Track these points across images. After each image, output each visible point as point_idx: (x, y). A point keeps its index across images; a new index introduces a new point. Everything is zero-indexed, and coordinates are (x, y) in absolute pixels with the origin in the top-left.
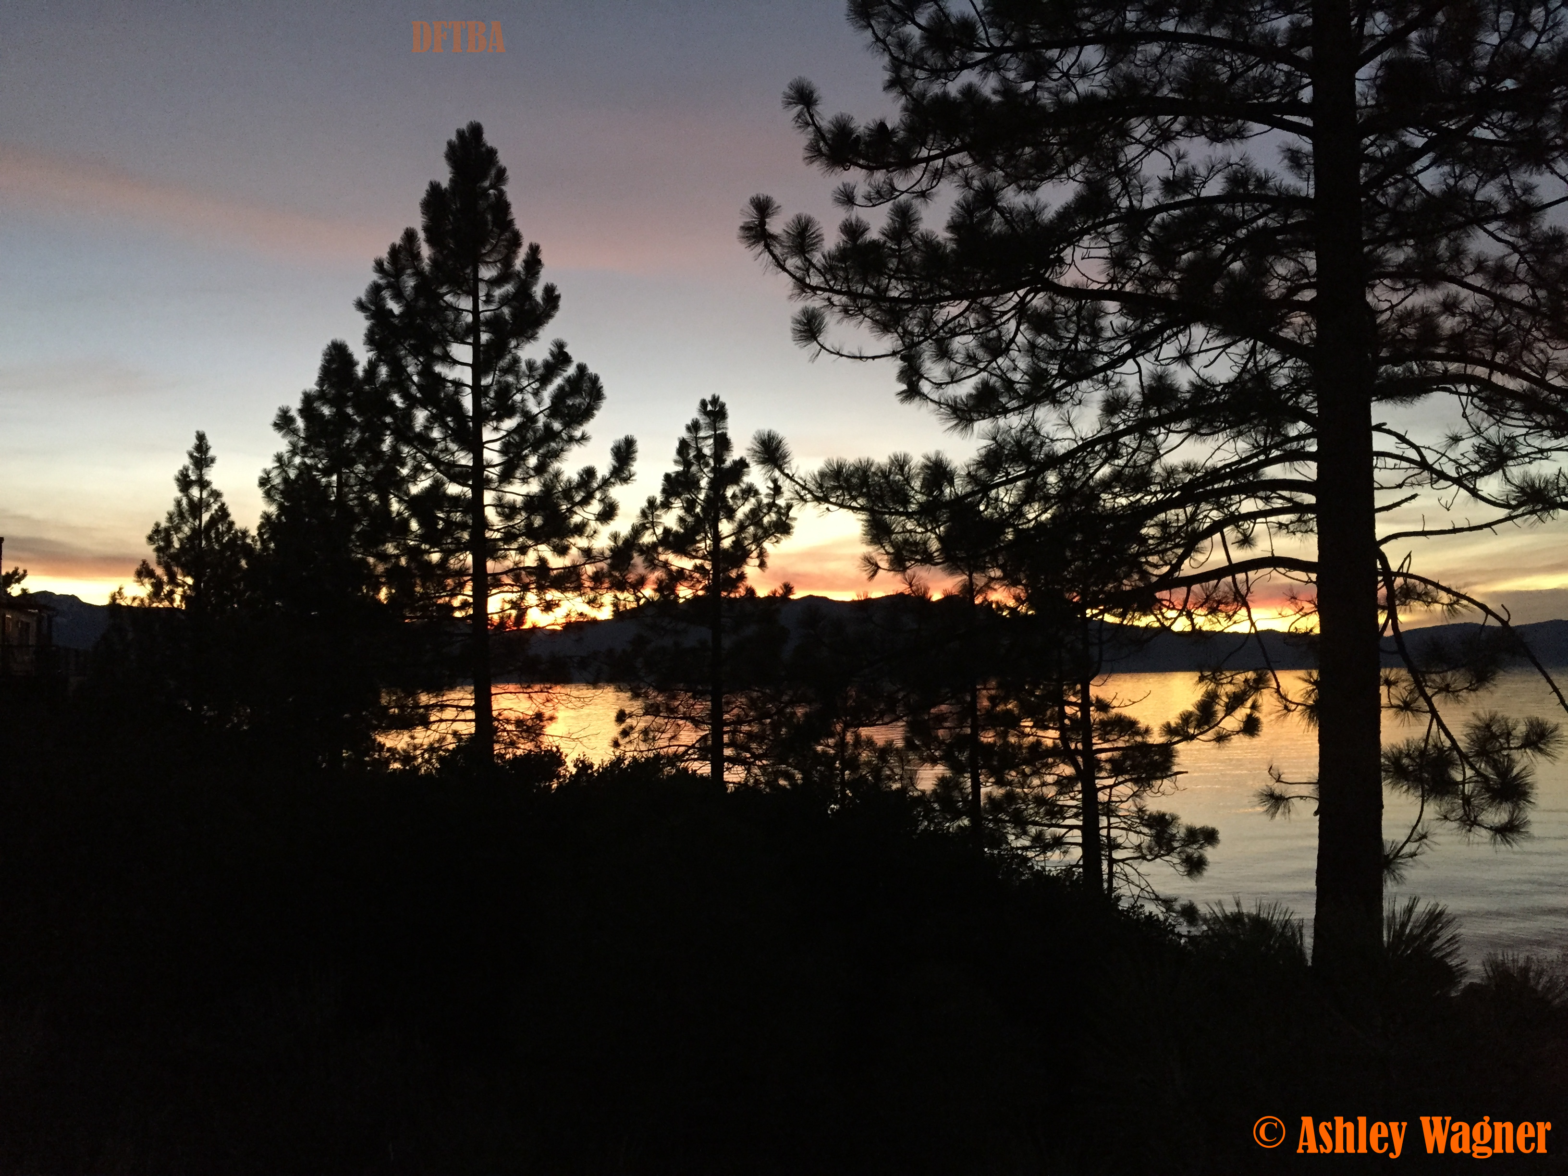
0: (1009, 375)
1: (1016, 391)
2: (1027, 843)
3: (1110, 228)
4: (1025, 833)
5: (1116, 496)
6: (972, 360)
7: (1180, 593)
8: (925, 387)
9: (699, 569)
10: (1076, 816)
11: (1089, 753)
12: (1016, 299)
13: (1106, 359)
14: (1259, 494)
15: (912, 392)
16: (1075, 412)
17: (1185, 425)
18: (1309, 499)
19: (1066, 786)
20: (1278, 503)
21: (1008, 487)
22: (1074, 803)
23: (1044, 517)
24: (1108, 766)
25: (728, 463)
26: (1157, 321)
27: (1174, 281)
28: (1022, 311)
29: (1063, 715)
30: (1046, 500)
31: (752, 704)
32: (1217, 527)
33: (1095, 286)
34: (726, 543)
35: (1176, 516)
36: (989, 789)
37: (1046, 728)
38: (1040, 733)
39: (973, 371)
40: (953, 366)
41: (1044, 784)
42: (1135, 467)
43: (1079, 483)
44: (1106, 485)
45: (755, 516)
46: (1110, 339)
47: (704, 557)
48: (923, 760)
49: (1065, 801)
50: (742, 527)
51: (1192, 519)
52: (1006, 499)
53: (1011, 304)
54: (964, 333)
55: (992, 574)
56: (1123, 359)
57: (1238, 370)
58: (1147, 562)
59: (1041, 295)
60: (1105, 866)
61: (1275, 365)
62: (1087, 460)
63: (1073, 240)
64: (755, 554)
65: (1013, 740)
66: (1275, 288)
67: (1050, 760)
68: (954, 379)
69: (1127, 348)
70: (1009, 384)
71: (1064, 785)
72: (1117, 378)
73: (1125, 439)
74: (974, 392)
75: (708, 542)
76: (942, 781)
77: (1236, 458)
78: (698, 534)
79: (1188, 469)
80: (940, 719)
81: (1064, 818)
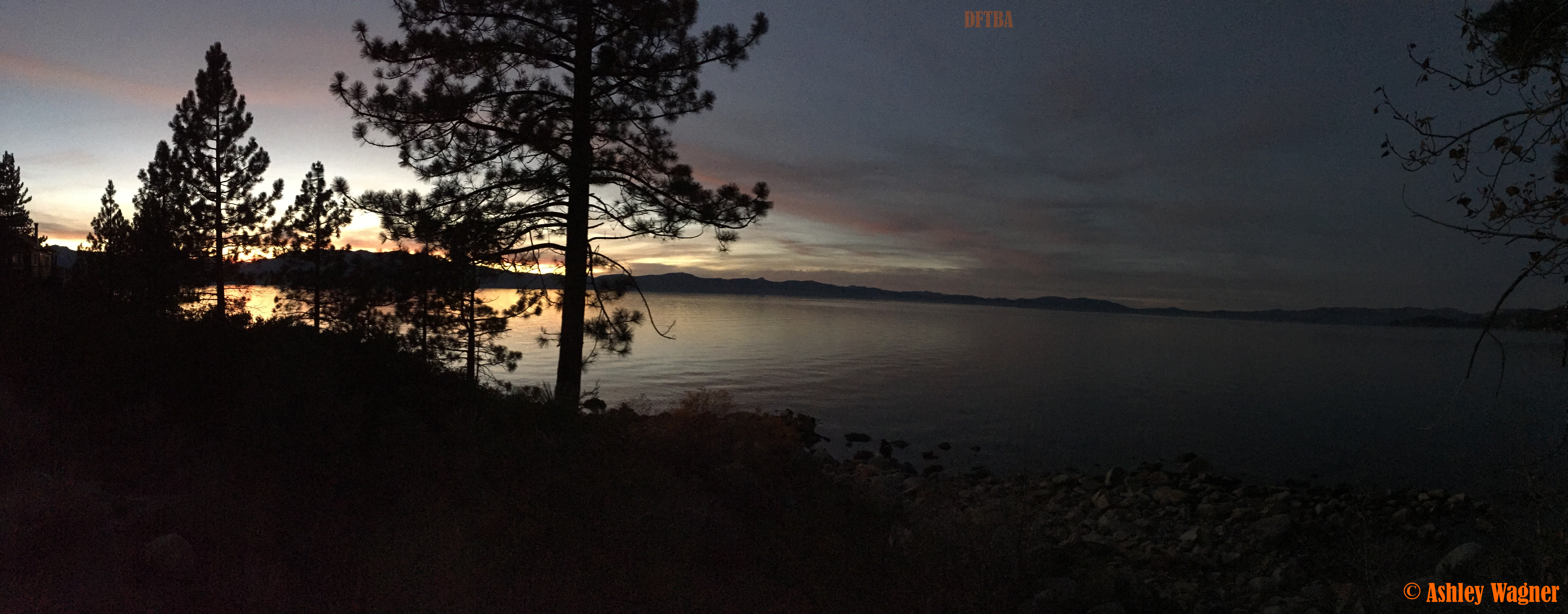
0: (448, 158)
1: (450, 166)
2: (445, 357)
3: (493, 99)
4: (444, 353)
5: (490, 214)
6: (431, 150)
7: (512, 256)
8: (411, 161)
9: (310, 237)
10: (465, 346)
11: (472, 321)
12: (452, 125)
13: (489, 155)
14: (545, 217)
15: (405, 163)
16: (474, 177)
17: (518, 186)
18: (564, 221)
19: (462, 334)
20: (553, 222)
21: (444, 206)
22: (465, 341)
23: (459, 221)
24: (480, 327)
25: (324, 191)
26: (510, 142)
27: (518, 125)
28: (454, 130)
29: (463, 304)
30: (460, 214)
31: (332, 296)
32: (528, 230)
33: (485, 123)
34: (323, 226)
35: (513, 224)
36: (430, 334)
37: (455, 310)
38: (453, 312)
39: (432, 155)
40: (423, 152)
41: (453, 333)
42: (497, 202)
43: (474, 207)
44: (485, 209)
45: (335, 215)
46: (491, 147)
47: (313, 232)
48: (403, 322)
49: (461, 340)
50: (330, 219)
51: (519, 226)
52: (443, 212)
53: (450, 127)
54: (429, 138)
55: (436, 244)
56: (494, 157)
57: (541, 165)
58: (501, 243)
59: (462, 125)
60: (476, 366)
61: (555, 165)
62: (478, 198)
63: (478, 101)
64: (335, 231)
65: (441, 314)
66: (556, 133)
67: (456, 323)
68: (423, 158)
69: (497, 152)
70: (447, 162)
71: (461, 333)
72: (493, 164)
73: (494, 190)
74: (432, 164)
75: (315, 225)
76: (411, 331)
77: (538, 202)
78: (310, 222)
79: (519, 205)
80: (412, 304)
81: (461, 347)
